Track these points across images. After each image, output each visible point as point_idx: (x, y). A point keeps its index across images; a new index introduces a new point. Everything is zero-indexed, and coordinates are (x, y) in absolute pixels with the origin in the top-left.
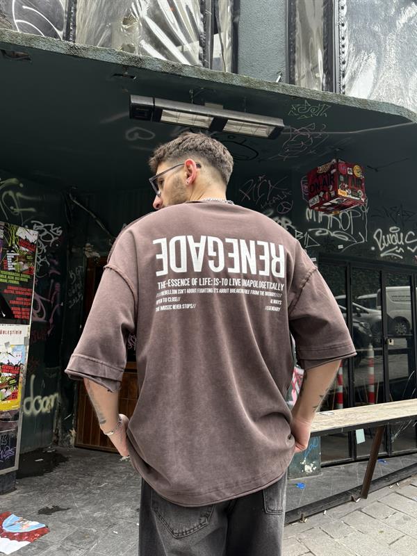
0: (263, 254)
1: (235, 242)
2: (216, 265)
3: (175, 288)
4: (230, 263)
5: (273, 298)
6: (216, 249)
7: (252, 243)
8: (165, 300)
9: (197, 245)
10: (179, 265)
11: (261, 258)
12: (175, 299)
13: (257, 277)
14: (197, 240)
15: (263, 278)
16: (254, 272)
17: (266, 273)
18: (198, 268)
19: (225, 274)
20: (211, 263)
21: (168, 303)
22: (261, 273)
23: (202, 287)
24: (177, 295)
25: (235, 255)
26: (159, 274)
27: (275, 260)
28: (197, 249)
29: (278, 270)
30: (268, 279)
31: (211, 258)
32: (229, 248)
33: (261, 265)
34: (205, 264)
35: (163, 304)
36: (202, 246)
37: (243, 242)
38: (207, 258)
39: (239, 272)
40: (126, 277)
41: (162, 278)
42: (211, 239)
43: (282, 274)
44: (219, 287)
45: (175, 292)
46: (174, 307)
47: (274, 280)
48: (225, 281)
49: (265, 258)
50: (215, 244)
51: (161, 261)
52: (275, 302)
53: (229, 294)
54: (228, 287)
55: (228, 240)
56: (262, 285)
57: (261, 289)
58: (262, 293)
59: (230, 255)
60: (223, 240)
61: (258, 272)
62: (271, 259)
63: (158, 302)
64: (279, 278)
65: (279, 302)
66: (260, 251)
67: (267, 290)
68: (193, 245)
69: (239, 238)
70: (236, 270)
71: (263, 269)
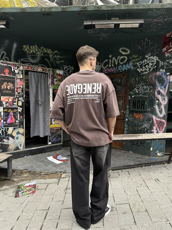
0: (94, 87)
1: (86, 84)
2: (80, 92)
3: (71, 98)
4: (84, 90)
5: (97, 99)
6: (80, 87)
7: (91, 84)
8: (69, 101)
9: (75, 87)
10: (71, 92)
11: (93, 88)
12: (72, 101)
13: (92, 94)
14: (75, 85)
15: (94, 94)
16: (91, 92)
17: (95, 92)
18: (75, 93)
19: (82, 94)
20: (79, 91)
21: (70, 102)
22: (93, 92)
23: (76, 97)
24: (72, 100)
25: (85, 88)
26: (67, 95)
27: (98, 88)
28: (75, 88)
29: (99, 91)
30: (95, 94)
31: (79, 90)
32: (84, 86)
33: (93, 90)
34: (77, 91)
35: (69, 102)
36: (76, 87)
37: (88, 84)
38: (78, 90)
39: (86, 93)
40: (60, 96)
41: (68, 96)
42: (79, 84)
43: (100, 92)
44: (81, 97)
45: (71, 99)
46: (72, 103)
47: (97, 94)
48: (82, 96)
49: (95, 88)
50: (80, 86)
51: (68, 91)
52: (98, 100)
53: (83, 99)
54: (83, 97)
55: (84, 84)
56: (93, 96)
57: (93, 97)
58: (93, 98)
59: (84, 88)
60: (83, 85)
61: (92, 92)
62: (97, 88)
63: (68, 102)
64: (99, 93)
65: (99, 100)
66: (93, 86)
67: (95, 97)
68: (74, 87)
69: (87, 83)
70: (85, 92)
71: (94, 91)
